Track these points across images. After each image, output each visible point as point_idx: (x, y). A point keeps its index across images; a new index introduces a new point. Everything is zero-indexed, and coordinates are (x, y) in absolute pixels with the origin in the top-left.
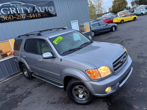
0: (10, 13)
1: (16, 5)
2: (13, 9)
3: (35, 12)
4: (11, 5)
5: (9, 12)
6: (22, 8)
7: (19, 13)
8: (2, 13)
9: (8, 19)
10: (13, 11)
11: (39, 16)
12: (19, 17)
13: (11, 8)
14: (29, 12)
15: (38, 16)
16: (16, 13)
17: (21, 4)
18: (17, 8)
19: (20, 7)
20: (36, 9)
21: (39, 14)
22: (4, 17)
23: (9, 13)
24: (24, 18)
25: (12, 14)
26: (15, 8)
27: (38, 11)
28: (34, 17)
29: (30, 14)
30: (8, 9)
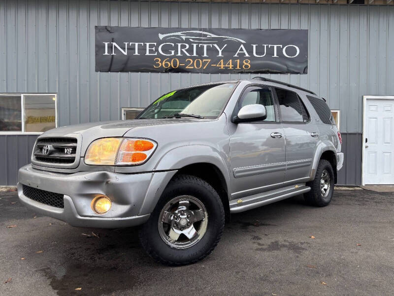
0: (176, 52)
1: (193, 39)
2: (183, 47)
3: (236, 56)
4: (184, 38)
5: (173, 52)
6: (205, 46)
7: (195, 54)
8: (159, 53)
9: (167, 65)
10: (183, 50)
11: (246, 66)
12: (193, 65)
13: (179, 45)
14: (220, 55)
15: (241, 66)
16: (188, 55)
17: (205, 36)
18: (195, 45)
19: (201, 43)
20: (242, 50)
21: (247, 62)
22: (160, 60)
23: (173, 54)
24: (205, 68)
25: (179, 57)
26: (190, 43)
27: (247, 55)
28: (231, 68)
29: (222, 60)
30: (173, 44)
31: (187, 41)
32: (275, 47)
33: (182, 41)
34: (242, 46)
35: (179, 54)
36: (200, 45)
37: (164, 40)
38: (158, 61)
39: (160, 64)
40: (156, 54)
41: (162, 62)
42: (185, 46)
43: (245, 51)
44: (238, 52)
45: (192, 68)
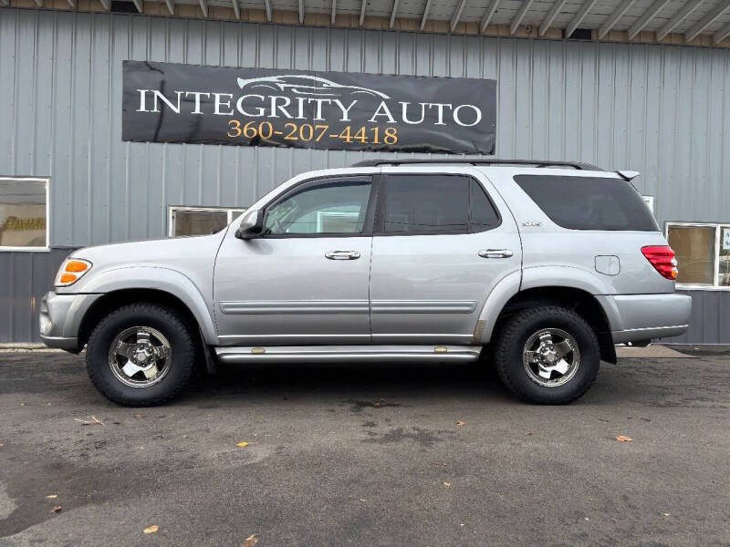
0: (268, 112)
1: (298, 89)
2: (280, 102)
3: (372, 120)
4: (282, 86)
5: (262, 111)
6: (320, 102)
7: (301, 116)
8: (237, 112)
9: (250, 132)
10: (281, 108)
11: (390, 140)
12: (297, 134)
13: (274, 99)
14: (345, 118)
15: (381, 139)
16: (289, 116)
17: (318, 84)
18: (301, 101)
19: (311, 97)
20: (382, 111)
21: (391, 132)
22: (239, 124)
23: (262, 113)
24: (317, 140)
25: (272, 120)
26: (293, 96)
27: (392, 120)
28: (363, 141)
29: (348, 128)
30: (263, 98)
31: (288, 92)
32: (441, 107)
33: (278, 92)
34: (383, 104)
35: (273, 114)
36: (310, 100)
37: (248, 89)
38: (235, 125)
39: (240, 131)
40: (232, 114)
41: (242, 127)
42: (284, 102)
43: (388, 114)
44: (376, 114)
45: (296, 139)
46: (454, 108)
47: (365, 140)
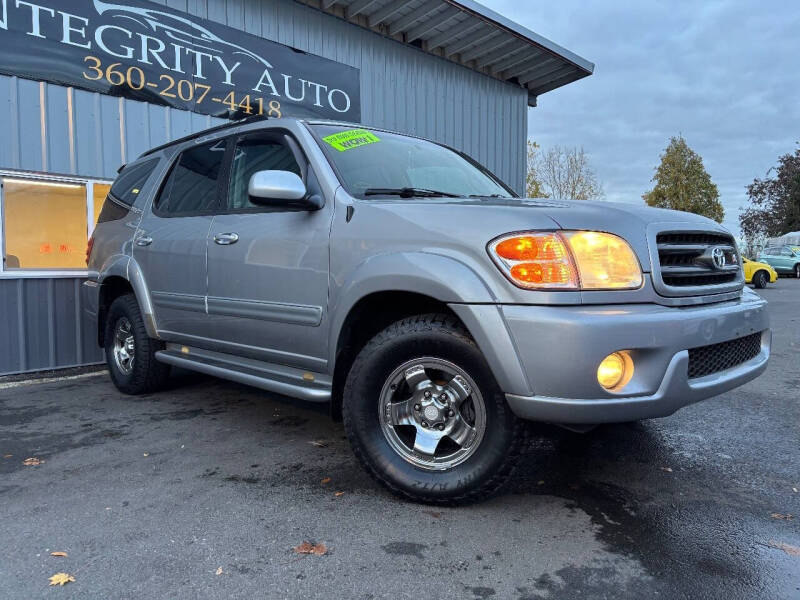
0: (138, 54)
2: (152, 45)
3: (256, 89)
4: (154, 24)
5: (130, 51)
6: (199, 55)
7: (178, 68)
8: (94, 43)
9: (115, 78)
10: (154, 52)
12: (174, 90)
13: (144, 38)
14: (228, 81)
16: (164, 65)
17: (199, 33)
18: (178, 48)
19: (190, 47)
20: (265, 80)
21: (275, 105)
22: (99, 63)
23: (130, 55)
24: (199, 102)
25: (143, 66)
26: (167, 40)
27: (275, 93)
28: (248, 112)
29: (232, 94)
30: (130, 34)
31: (161, 33)
32: (318, 86)
33: (149, 31)
34: (266, 72)
35: (145, 59)
36: (188, 50)
37: (108, 18)
38: (95, 64)
39: (100, 72)
40: (89, 46)
41: (104, 68)
42: (157, 46)
43: (272, 85)
44: (260, 83)
45: (174, 96)
46: (329, 90)
47: (251, 111)
